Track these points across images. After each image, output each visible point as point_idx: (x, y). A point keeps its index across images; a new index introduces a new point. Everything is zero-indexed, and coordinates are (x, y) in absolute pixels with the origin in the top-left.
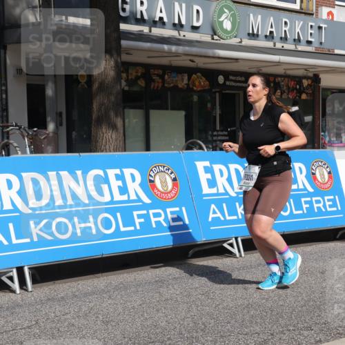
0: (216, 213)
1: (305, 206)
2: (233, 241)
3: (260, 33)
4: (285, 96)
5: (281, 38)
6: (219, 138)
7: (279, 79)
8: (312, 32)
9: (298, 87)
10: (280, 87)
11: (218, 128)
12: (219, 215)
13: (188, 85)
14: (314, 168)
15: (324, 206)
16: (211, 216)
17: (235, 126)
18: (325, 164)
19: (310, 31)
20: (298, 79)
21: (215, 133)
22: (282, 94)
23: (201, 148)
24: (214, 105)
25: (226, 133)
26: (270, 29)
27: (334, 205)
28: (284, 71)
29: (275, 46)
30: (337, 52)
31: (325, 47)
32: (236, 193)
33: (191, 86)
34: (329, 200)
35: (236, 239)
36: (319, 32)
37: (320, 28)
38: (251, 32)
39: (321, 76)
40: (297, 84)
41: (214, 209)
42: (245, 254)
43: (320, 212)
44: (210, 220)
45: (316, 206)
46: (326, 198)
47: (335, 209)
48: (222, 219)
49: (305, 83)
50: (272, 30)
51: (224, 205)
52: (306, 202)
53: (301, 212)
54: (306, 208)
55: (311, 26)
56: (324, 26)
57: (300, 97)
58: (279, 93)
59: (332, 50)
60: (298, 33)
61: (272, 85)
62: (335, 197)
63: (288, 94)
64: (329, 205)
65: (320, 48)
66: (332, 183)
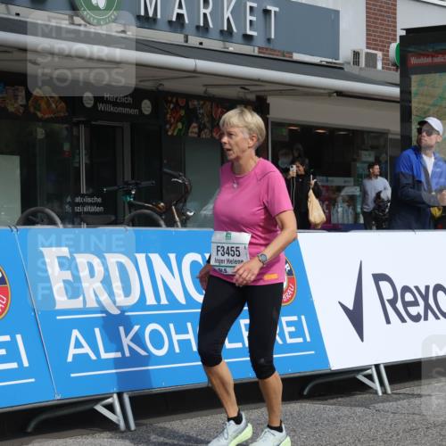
0: (82, 347)
1: (246, 334)
2: (115, 400)
3: (159, 16)
4: (205, 134)
5: (198, 27)
6: (86, 209)
7: (196, 103)
8: (254, 19)
10: (197, 118)
11: (84, 190)
12: (86, 349)
13: (26, 107)
16: (72, 351)
17: (116, 185)
19: (249, 18)
21: (78, 200)
22: (200, 130)
23: (52, 222)
24: (75, 147)
25: (99, 200)
26: (177, 10)
27: (299, 332)
28: (204, 89)
29: (187, 41)
30: (297, 57)
31: (277, 48)
32: (119, 308)
33: (32, 110)
34: (289, 324)
35: (120, 396)
36: (266, 21)
37: (267, 12)
38: (142, 13)
39: (270, 100)
41: (77, 339)
42: (136, 425)
44: (70, 359)
46: (284, 319)
47: (300, 340)
48: (93, 357)
50: (180, 11)
51: (97, 331)
53: (239, 345)
55: (251, 8)
56: (273, 9)
58: (195, 127)
59: (288, 53)
60: (228, 19)
61: (182, 113)
62: (300, 319)
63: (211, 131)
64: (290, 333)
65: (267, 49)
66: (294, 292)
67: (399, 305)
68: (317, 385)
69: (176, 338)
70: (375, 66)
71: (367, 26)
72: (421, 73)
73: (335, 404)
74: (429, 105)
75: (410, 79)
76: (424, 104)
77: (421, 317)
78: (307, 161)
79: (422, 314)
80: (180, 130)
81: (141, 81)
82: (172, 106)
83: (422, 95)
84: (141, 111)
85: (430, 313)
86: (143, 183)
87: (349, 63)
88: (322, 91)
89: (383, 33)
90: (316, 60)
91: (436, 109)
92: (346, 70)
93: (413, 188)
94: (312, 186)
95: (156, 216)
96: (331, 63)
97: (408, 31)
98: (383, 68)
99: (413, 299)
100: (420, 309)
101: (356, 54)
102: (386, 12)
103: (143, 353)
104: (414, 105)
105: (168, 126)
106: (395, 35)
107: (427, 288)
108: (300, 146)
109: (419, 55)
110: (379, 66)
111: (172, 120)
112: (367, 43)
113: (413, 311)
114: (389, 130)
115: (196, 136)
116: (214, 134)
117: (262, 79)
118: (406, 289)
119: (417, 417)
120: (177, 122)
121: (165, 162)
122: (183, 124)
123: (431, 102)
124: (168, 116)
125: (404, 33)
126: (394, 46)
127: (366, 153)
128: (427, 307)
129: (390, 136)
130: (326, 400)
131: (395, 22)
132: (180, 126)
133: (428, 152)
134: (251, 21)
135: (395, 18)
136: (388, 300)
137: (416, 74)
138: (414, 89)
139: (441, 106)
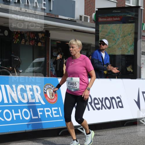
1: (40, 114)
3: (11, 0)
4: (27, 43)
8: (45, 3)
9: (36, 38)
10: (24, 37)
14: (46, 89)
15: (52, 114)
18: (53, 87)
19: (43, 2)
20: (36, 33)
22: (25, 42)
27: (58, 113)
30: (60, 17)
31: (53, 13)
34: (55, 110)
37: (50, 1)
39: (50, 32)
40: (35, 36)
43: (49, 118)
45: (46, 113)
46: (53, 109)
47: (58, 116)
49: (41, 36)
52: (40, 111)
53: (37, 117)
54: (40, 115)
57: (37, 44)
58: (23, 41)
59: (57, 15)
60: (36, 3)
61: (19, 35)
62: (58, 108)
63: (29, 42)
64: (55, 113)
65: (49, 14)
66: (56, 99)
67: (93, 104)
68: (64, 131)
69: (14, 115)
70: (87, 21)
71: (85, 7)
72: (103, 24)
73: (70, 138)
74: (105, 35)
75: (99, 26)
76: (103, 35)
77: (100, 108)
78: (63, 54)
79: (101, 107)
80: (18, 42)
81: (4, 24)
82: (15, 33)
83: (103, 32)
84: (4, 34)
85: (103, 107)
86: (4, 60)
87: (78, 20)
88: (69, 29)
89: (90, 10)
90: (67, 18)
91: (108, 37)
92: (77, 22)
93: (98, 64)
94: (64, 63)
95: (8, 72)
96: (72, 19)
97: (99, 9)
98: (90, 22)
99: (97, 102)
100: (100, 106)
101: (81, 17)
102: (91, 2)
103: (3, 120)
104: (100, 35)
105: (14, 40)
106: (94, 10)
107: (103, 98)
108: (60, 49)
109: (102, 18)
110: (89, 21)
111: (15, 38)
112: (85, 13)
113: (98, 106)
114: (91, 44)
115: (24, 44)
116: (30, 43)
117: (48, 24)
118: (95, 99)
119: (98, 143)
120: (17, 38)
121: (13, 53)
122: (19, 39)
123: (106, 34)
124: (14, 36)
125: (97, 10)
126: (94, 14)
127: (84, 51)
128: (102, 105)
129: (92, 46)
130: (67, 136)
131: (95, 6)
132: (18, 40)
133: (103, 51)
134: (44, 4)
135: (95, 4)
136: (89, 103)
137: (101, 24)
138: (100, 29)
139: (109, 36)
